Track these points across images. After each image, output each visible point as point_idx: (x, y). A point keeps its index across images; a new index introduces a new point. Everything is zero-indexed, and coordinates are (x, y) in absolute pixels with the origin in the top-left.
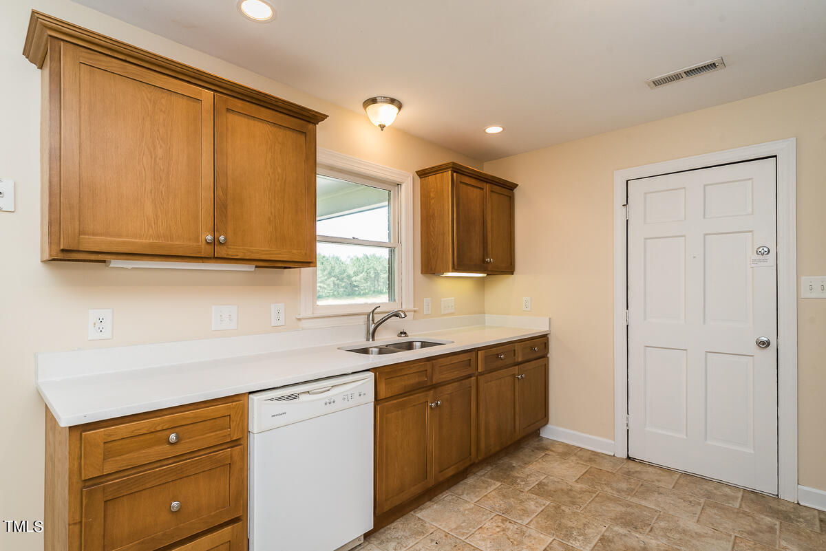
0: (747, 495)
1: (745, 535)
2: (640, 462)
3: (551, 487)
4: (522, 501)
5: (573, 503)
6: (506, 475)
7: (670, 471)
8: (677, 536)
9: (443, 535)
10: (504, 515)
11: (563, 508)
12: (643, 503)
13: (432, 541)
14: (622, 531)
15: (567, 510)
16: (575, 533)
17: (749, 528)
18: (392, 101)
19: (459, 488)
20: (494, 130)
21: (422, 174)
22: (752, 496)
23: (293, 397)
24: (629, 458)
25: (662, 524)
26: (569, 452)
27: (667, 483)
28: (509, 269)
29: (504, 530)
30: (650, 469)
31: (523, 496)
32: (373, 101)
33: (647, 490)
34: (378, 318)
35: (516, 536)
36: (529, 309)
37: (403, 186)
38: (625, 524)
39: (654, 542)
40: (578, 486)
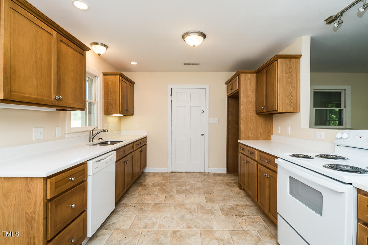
0: (199, 173)
1: (203, 181)
2: (174, 172)
3: (156, 184)
4: (151, 190)
5: (165, 186)
6: (141, 184)
7: (182, 172)
8: (191, 185)
9: (135, 204)
10: (149, 194)
11: (163, 187)
12: (180, 181)
13: (133, 207)
14: (180, 188)
15: (164, 188)
16: (170, 192)
17: (203, 179)
18: (105, 46)
19: (130, 192)
20: (134, 63)
21: (105, 74)
22: (200, 173)
23: (99, 161)
24: (171, 172)
25: (187, 184)
26: (155, 174)
27: (183, 175)
28: (132, 114)
29: (152, 197)
30: (178, 173)
31: (150, 188)
32: (97, 44)
33: (180, 178)
34: (95, 132)
35: (156, 197)
36: (139, 128)
37: (99, 78)
38: (180, 186)
39: (187, 188)
40: (163, 182)
